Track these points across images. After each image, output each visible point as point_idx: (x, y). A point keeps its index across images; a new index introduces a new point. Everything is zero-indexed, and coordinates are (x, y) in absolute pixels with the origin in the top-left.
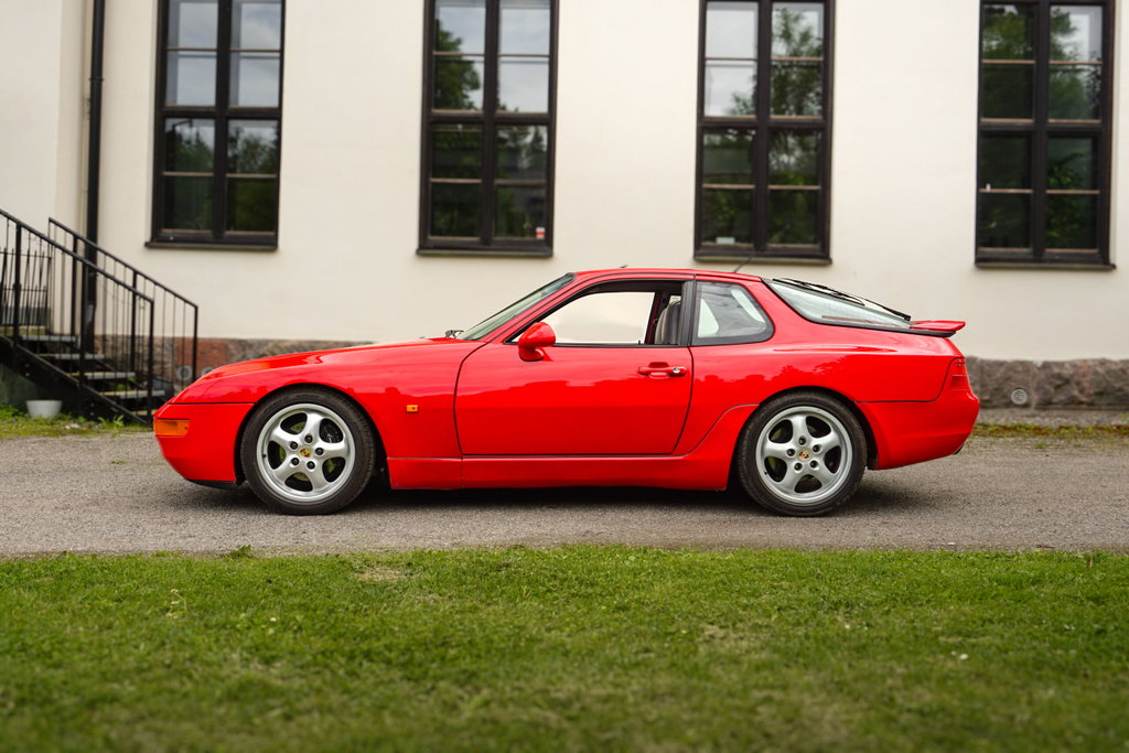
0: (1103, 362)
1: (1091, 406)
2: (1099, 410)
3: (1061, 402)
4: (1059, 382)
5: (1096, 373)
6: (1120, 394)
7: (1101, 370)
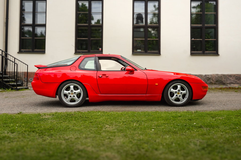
0: (217, 75)
1: (215, 84)
2: (217, 84)
3: (209, 83)
4: (208, 79)
5: (216, 77)
6: (221, 81)
7: (217, 76)
